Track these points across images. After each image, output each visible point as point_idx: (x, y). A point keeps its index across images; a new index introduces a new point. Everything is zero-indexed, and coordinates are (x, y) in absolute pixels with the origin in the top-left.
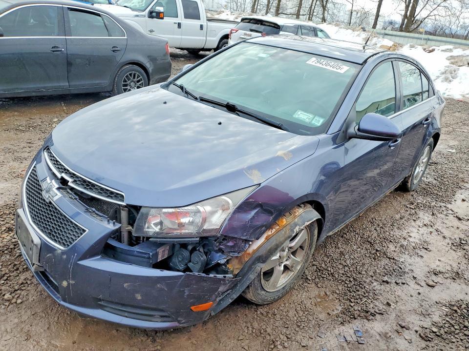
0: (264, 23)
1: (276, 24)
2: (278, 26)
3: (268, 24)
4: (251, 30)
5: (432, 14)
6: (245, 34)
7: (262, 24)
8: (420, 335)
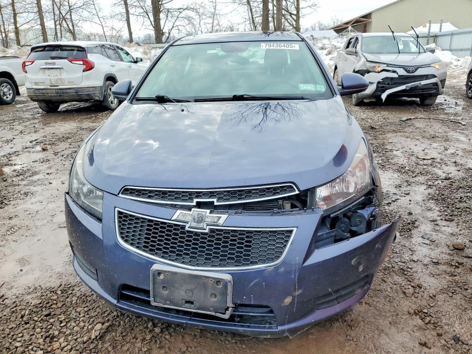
0: (64, 48)
1: (80, 47)
2: (83, 48)
3: (70, 48)
4: (53, 58)
5: (175, 26)
6: (46, 64)
7: (62, 50)
8: (445, 220)
